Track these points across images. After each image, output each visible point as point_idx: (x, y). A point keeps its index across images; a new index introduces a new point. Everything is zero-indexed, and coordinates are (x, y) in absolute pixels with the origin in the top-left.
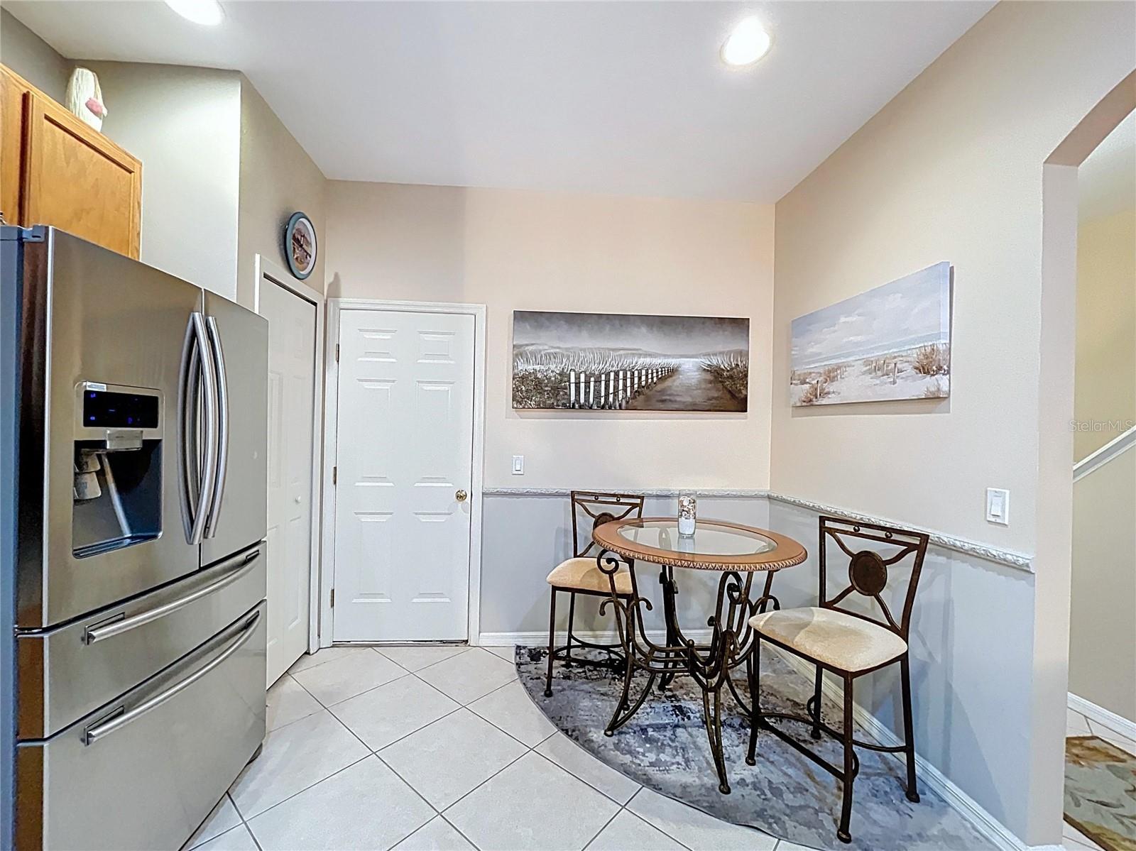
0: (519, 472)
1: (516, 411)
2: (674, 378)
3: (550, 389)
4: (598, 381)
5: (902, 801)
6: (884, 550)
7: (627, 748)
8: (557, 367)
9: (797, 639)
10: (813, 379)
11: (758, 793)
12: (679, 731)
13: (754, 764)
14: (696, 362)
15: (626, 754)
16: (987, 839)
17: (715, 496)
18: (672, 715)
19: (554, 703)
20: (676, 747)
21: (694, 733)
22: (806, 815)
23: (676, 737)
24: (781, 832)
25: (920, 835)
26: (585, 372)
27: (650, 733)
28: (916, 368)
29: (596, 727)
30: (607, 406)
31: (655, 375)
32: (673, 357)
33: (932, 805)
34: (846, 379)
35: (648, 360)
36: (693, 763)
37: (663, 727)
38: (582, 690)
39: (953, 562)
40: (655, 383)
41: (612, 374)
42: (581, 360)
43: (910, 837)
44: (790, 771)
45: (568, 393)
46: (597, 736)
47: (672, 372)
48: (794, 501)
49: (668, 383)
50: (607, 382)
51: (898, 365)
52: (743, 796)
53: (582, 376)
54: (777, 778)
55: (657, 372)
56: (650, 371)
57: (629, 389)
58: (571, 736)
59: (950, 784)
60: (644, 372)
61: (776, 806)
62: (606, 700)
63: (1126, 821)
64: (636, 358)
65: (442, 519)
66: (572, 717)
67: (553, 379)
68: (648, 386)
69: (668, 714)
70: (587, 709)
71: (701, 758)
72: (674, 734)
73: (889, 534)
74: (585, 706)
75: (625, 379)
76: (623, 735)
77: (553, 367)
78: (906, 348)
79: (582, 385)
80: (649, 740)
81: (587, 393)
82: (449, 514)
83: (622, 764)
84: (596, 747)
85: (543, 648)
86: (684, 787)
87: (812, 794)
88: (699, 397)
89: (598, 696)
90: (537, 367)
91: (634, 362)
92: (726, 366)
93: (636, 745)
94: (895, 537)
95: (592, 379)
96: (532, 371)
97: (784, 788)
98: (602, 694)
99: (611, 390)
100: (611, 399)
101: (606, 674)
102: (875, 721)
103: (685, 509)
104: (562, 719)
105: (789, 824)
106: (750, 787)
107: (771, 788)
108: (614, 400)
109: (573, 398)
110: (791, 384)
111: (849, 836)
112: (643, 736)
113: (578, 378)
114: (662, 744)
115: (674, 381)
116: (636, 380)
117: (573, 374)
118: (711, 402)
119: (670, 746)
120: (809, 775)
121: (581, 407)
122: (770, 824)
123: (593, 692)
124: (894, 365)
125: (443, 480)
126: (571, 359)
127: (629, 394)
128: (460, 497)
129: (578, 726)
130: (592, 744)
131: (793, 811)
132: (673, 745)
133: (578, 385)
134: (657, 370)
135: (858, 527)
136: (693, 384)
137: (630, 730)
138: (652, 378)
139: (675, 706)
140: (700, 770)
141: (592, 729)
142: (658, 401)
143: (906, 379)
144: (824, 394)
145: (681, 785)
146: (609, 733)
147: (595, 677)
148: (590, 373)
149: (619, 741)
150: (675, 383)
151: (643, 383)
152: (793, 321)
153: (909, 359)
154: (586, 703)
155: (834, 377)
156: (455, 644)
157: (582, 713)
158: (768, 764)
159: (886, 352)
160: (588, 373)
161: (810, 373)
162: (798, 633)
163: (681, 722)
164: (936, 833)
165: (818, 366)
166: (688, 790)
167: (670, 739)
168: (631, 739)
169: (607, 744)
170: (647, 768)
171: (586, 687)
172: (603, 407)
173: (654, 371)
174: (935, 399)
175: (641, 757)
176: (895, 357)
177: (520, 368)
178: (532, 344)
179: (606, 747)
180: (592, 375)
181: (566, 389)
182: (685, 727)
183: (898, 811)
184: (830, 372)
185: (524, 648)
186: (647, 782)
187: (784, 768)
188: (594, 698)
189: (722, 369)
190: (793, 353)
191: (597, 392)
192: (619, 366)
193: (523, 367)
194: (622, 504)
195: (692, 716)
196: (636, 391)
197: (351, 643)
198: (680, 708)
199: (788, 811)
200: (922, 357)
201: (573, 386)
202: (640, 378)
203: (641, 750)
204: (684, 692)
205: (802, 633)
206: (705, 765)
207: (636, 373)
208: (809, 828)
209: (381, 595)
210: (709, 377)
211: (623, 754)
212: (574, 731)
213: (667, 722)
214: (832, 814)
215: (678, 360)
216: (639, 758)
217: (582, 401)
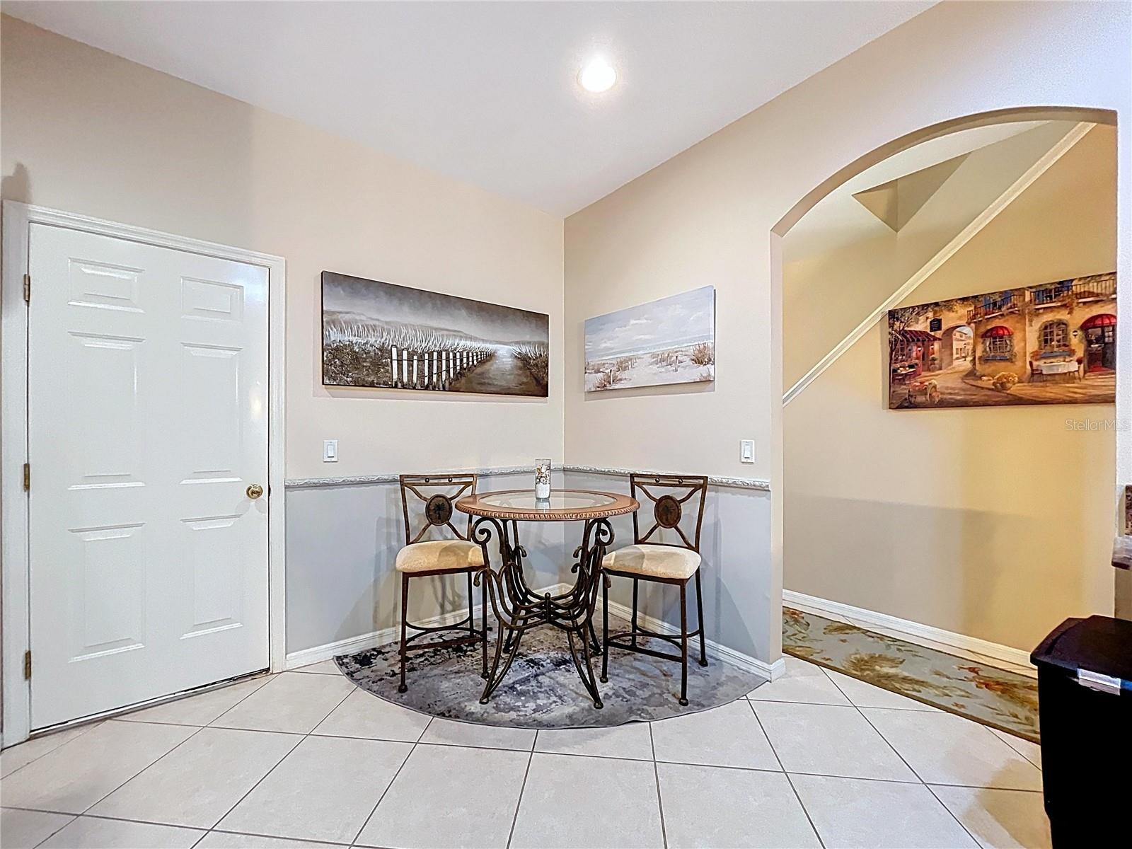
0: (333, 459)
1: (326, 388)
2: (491, 362)
3: (369, 364)
4: (421, 359)
5: (699, 668)
6: (679, 493)
7: (507, 707)
8: (376, 341)
9: (644, 566)
10: (607, 369)
11: (621, 698)
12: (540, 678)
13: (607, 681)
14: (510, 350)
15: (509, 711)
16: (747, 672)
17: (526, 472)
18: (528, 668)
19: (414, 697)
20: (546, 690)
21: (553, 676)
22: (656, 698)
23: (541, 683)
24: (648, 717)
25: (718, 684)
26: (407, 349)
27: (519, 689)
28: (693, 360)
29: (469, 700)
30: (431, 387)
31: (475, 358)
32: (491, 342)
33: (714, 664)
34: (637, 368)
35: (468, 343)
36: (565, 698)
37: (525, 681)
38: (435, 675)
39: (719, 494)
40: (475, 366)
41: (435, 354)
42: (402, 336)
43: (714, 686)
44: (631, 676)
45: (390, 371)
46: (475, 707)
47: (490, 356)
48: (590, 470)
49: (487, 366)
50: (431, 362)
51: (679, 358)
52: (612, 705)
53: (405, 353)
54: (627, 685)
55: (477, 356)
56: (470, 354)
57: (451, 370)
58: (450, 716)
59: (721, 647)
60: (465, 354)
61: (636, 702)
62: (463, 676)
63: (792, 638)
64: (457, 341)
65: (228, 524)
66: (440, 701)
67: (372, 354)
68: (469, 369)
69: (524, 668)
70: (450, 689)
71: (569, 691)
72: (538, 682)
73: (680, 481)
74: (446, 687)
75: (448, 360)
76: (497, 698)
77: (372, 340)
78: (686, 345)
79: (405, 363)
80: (521, 694)
81: (410, 373)
82: (238, 516)
83: (511, 721)
84: (479, 716)
85: (368, 651)
86: (570, 717)
87: (652, 685)
88: (511, 381)
89: (453, 676)
90: (354, 340)
91: (456, 344)
92: (533, 355)
93: (513, 701)
94: (685, 482)
95: (415, 357)
96: (347, 343)
97: (634, 689)
98: (456, 673)
99: (435, 371)
100: (435, 380)
101: (449, 655)
102: (666, 625)
103: (544, 475)
104: (431, 706)
105: (650, 709)
106: (613, 697)
107: (626, 692)
108: (438, 380)
109: (395, 377)
110: (586, 373)
111: (687, 700)
112: (515, 693)
113: (400, 355)
114: (534, 692)
115: (492, 365)
116: (458, 363)
117: (394, 350)
118: (521, 387)
119: (540, 692)
120: (643, 674)
121: (404, 387)
122: (640, 715)
123: (447, 674)
124: (675, 358)
125: (227, 473)
126: (392, 334)
127: (452, 375)
128: (254, 493)
129: (452, 706)
130: (474, 716)
131: (647, 701)
132: (543, 690)
133: (400, 362)
134: (477, 353)
135: (658, 480)
136: (507, 369)
137: (501, 692)
138: (473, 361)
139: (527, 661)
140: (574, 700)
141: (466, 704)
142: (479, 384)
143: (684, 368)
144: (616, 381)
145: (567, 716)
146: (485, 701)
147: (440, 661)
148: (413, 351)
149: (497, 704)
150: (492, 367)
151: (465, 365)
152: (586, 321)
153: (687, 353)
154: (445, 685)
155: (625, 367)
156: (250, 678)
157: (448, 694)
158: (615, 677)
159: (669, 348)
160: (410, 350)
161: (604, 364)
162: (643, 562)
163: (538, 671)
164: (725, 679)
165: (612, 359)
166: (574, 717)
167: (538, 687)
168: (506, 699)
169: (488, 710)
170: (533, 715)
171: (436, 672)
172: (427, 388)
173: (475, 354)
174: (707, 381)
175: (523, 709)
176: (676, 352)
177: (333, 339)
178: (347, 313)
179: (488, 713)
180: (415, 352)
181: (388, 365)
182: (543, 674)
183: (701, 675)
184: (621, 363)
185: (346, 657)
186: (540, 725)
187: (627, 676)
188: (452, 678)
189: (530, 359)
190: (587, 347)
191: (421, 372)
192: (442, 346)
193: (335, 336)
194: (455, 484)
195: (544, 663)
196: (459, 373)
197: (69, 723)
198: (532, 661)
199: (645, 702)
200: (697, 352)
201: (395, 364)
202: (462, 360)
203: (520, 704)
204: (526, 648)
205: (645, 562)
206: (574, 695)
207: (458, 355)
208: (663, 706)
209: (128, 641)
210: (519, 364)
211: (506, 713)
212: (449, 712)
213: (527, 675)
214: (669, 693)
215: (496, 346)
216: (522, 711)
217: (405, 380)
